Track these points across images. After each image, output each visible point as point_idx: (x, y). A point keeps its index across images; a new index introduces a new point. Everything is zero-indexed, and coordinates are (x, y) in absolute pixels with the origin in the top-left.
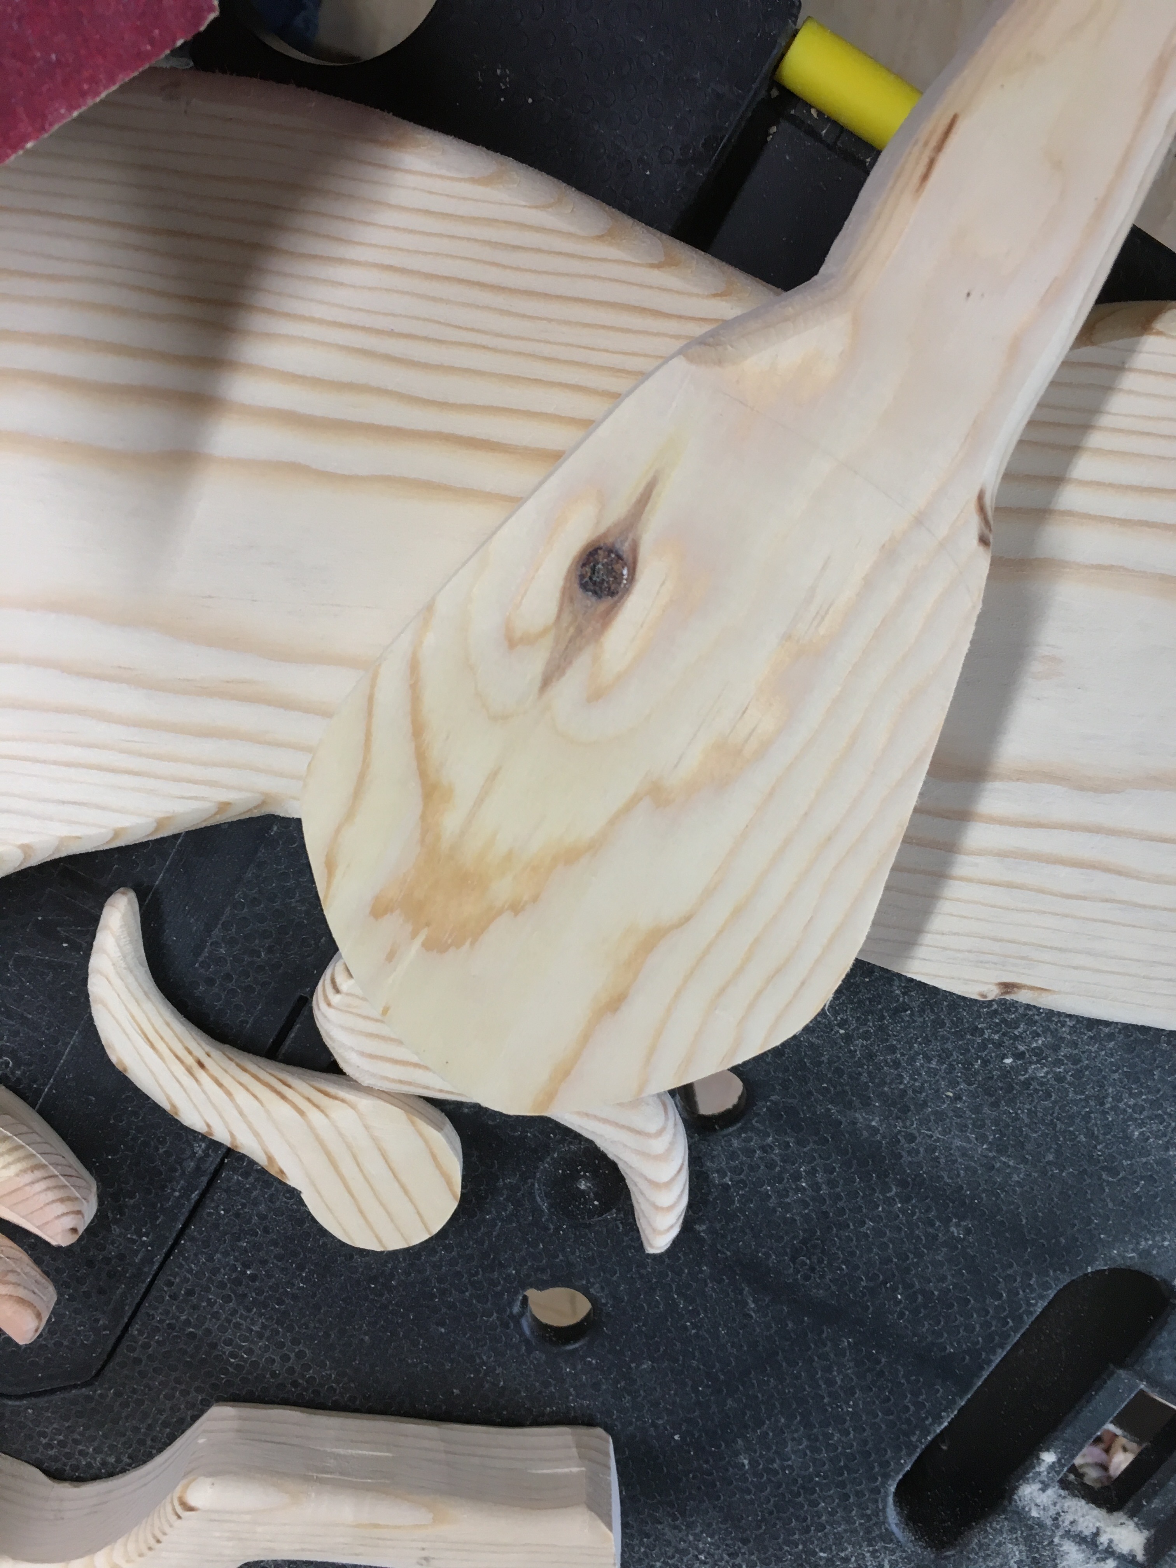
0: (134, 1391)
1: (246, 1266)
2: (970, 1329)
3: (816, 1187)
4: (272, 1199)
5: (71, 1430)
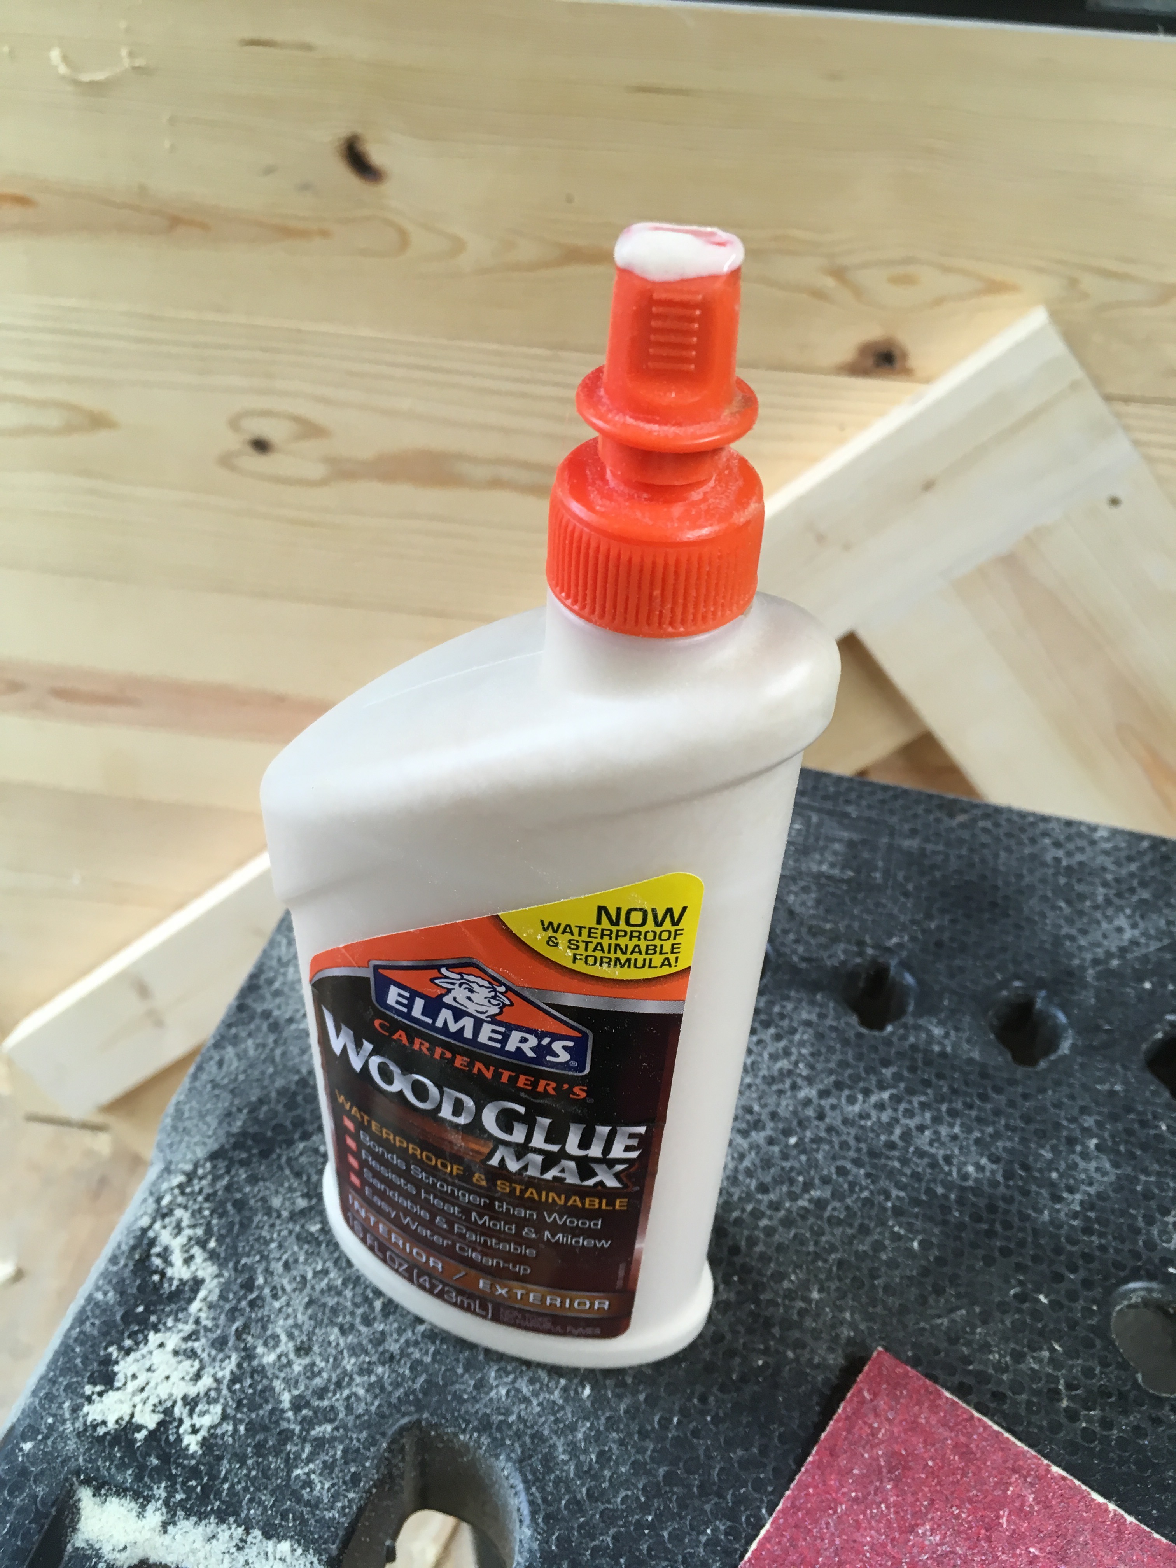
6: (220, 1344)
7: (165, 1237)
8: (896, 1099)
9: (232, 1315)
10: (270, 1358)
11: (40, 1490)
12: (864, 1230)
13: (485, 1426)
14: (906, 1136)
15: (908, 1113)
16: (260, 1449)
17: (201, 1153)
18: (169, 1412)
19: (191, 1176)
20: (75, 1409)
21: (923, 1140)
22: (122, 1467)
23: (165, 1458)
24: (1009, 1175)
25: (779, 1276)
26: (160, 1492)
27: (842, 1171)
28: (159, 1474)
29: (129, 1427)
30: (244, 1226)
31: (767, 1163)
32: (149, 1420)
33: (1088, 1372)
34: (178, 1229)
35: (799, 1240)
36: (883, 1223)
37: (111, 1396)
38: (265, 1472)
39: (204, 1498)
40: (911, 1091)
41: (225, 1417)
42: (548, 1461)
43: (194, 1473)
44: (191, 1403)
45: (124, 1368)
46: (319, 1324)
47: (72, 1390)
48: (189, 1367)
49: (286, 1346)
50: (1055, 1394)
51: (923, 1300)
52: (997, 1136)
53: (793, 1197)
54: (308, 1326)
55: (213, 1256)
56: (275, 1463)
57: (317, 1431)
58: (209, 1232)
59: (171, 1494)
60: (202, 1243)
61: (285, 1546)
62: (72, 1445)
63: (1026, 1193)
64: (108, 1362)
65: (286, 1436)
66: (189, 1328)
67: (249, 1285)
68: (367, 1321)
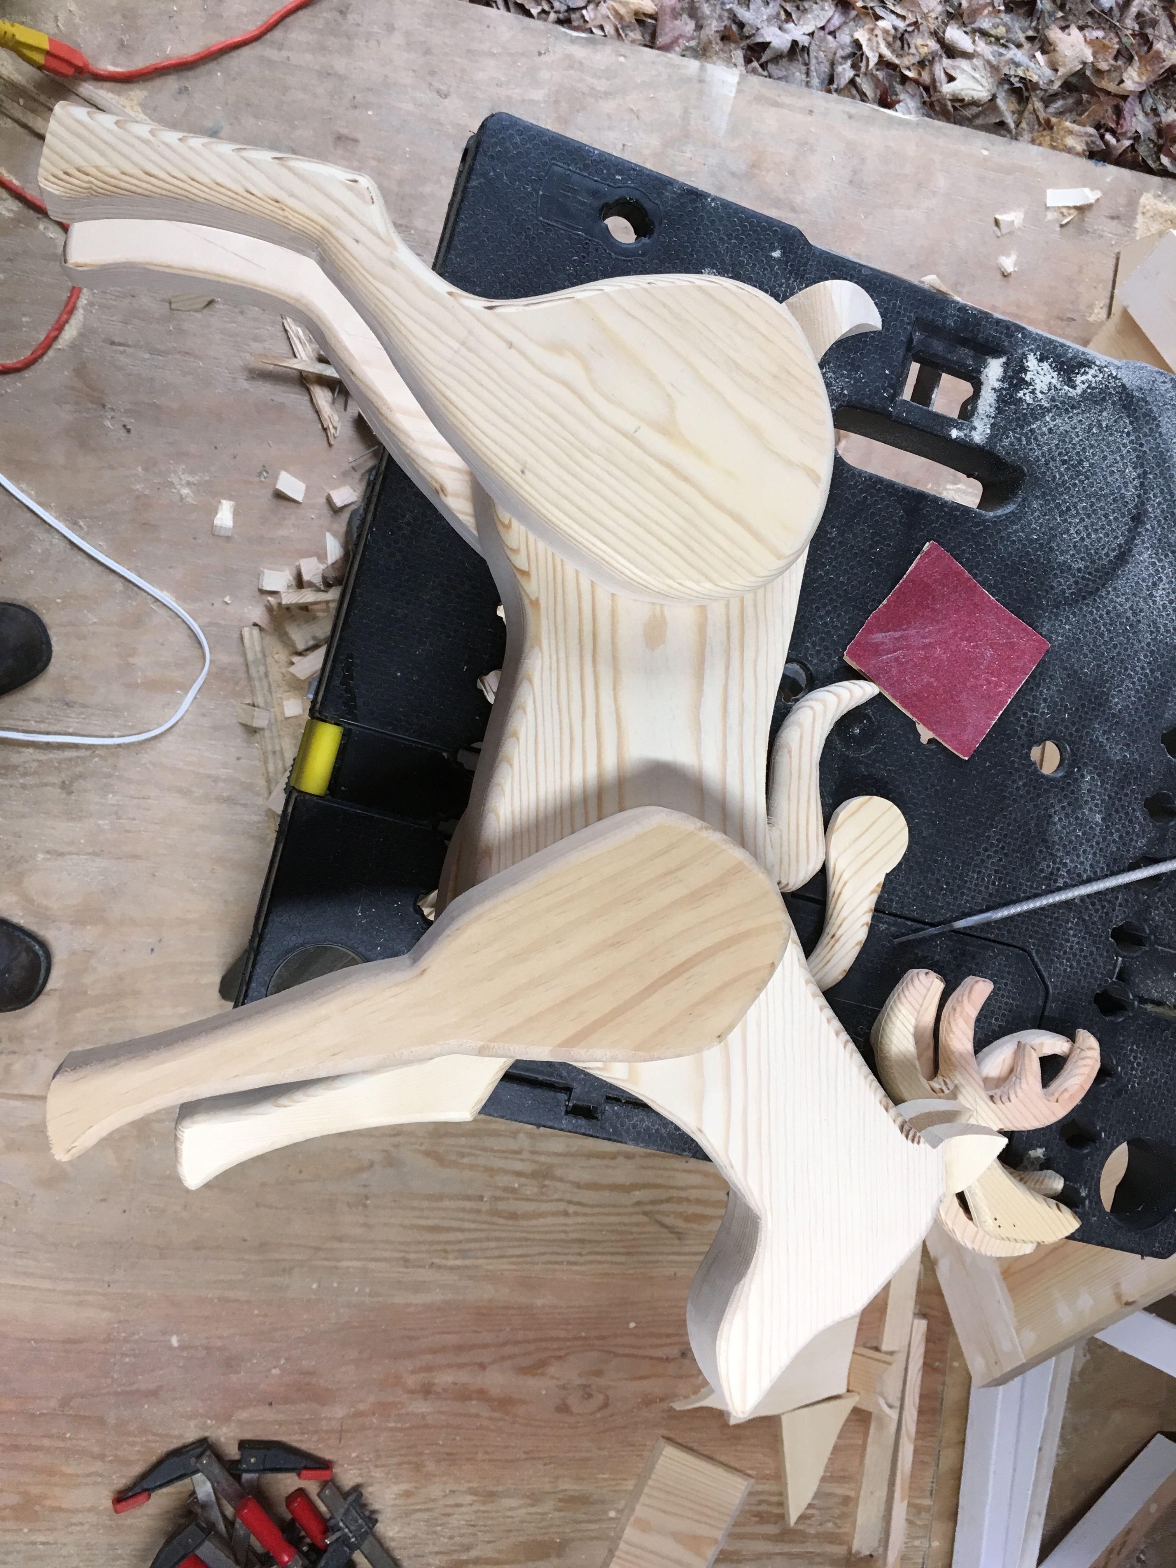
0: (1027, 929)
1: (942, 889)
2: (888, 506)
3: (828, 613)
4: (902, 885)
5: (1058, 957)
6: (1053, 399)
7: (1092, 372)
8: (1146, 675)
9: (1063, 403)
11: (1006, 344)
12: (1092, 651)
13: (1024, 500)
14: (1130, 676)
15: (1140, 680)
17: (1125, 381)
18: (1031, 384)
19: (1115, 378)
20: (1031, 350)
21: (1127, 683)
22: (1013, 371)
23: (1016, 385)
24: (1114, 715)
25: (1074, 614)
26: (1006, 386)
27: (1115, 646)
28: (1011, 384)
29: (1025, 370)
30: (1096, 403)
31: (1118, 616)
32: (1028, 378)
33: (1039, 725)
34: (1095, 376)
35: (1088, 625)
36: (1094, 659)
37: (1036, 362)
38: (1011, 422)
39: (1004, 401)
40: (1150, 683)
41: (1028, 405)
42: (1013, 523)
43: (1011, 397)
44: (1033, 392)
46: (1059, 436)
47: (1038, 347)
48: (1045, 390)
49: (1052, 424)
50: (1032, 711)
51: (1065, 669)
52: (1130, 715)
53: (1105, 624)
54: (1059, 432)
55: (1084, 391)
56: (1014, 424)
57: (1023, 439)
58: (1094, 388)
59: (1005, 389)
60: (1089, 387)
61: (989, 431)
62: (1020, 351)
63: (1107, 720)
64: (1047, 358)
65: (1022, 428)
66: (1059, 387)
67: (1073, 407)
68: (1060, 454)
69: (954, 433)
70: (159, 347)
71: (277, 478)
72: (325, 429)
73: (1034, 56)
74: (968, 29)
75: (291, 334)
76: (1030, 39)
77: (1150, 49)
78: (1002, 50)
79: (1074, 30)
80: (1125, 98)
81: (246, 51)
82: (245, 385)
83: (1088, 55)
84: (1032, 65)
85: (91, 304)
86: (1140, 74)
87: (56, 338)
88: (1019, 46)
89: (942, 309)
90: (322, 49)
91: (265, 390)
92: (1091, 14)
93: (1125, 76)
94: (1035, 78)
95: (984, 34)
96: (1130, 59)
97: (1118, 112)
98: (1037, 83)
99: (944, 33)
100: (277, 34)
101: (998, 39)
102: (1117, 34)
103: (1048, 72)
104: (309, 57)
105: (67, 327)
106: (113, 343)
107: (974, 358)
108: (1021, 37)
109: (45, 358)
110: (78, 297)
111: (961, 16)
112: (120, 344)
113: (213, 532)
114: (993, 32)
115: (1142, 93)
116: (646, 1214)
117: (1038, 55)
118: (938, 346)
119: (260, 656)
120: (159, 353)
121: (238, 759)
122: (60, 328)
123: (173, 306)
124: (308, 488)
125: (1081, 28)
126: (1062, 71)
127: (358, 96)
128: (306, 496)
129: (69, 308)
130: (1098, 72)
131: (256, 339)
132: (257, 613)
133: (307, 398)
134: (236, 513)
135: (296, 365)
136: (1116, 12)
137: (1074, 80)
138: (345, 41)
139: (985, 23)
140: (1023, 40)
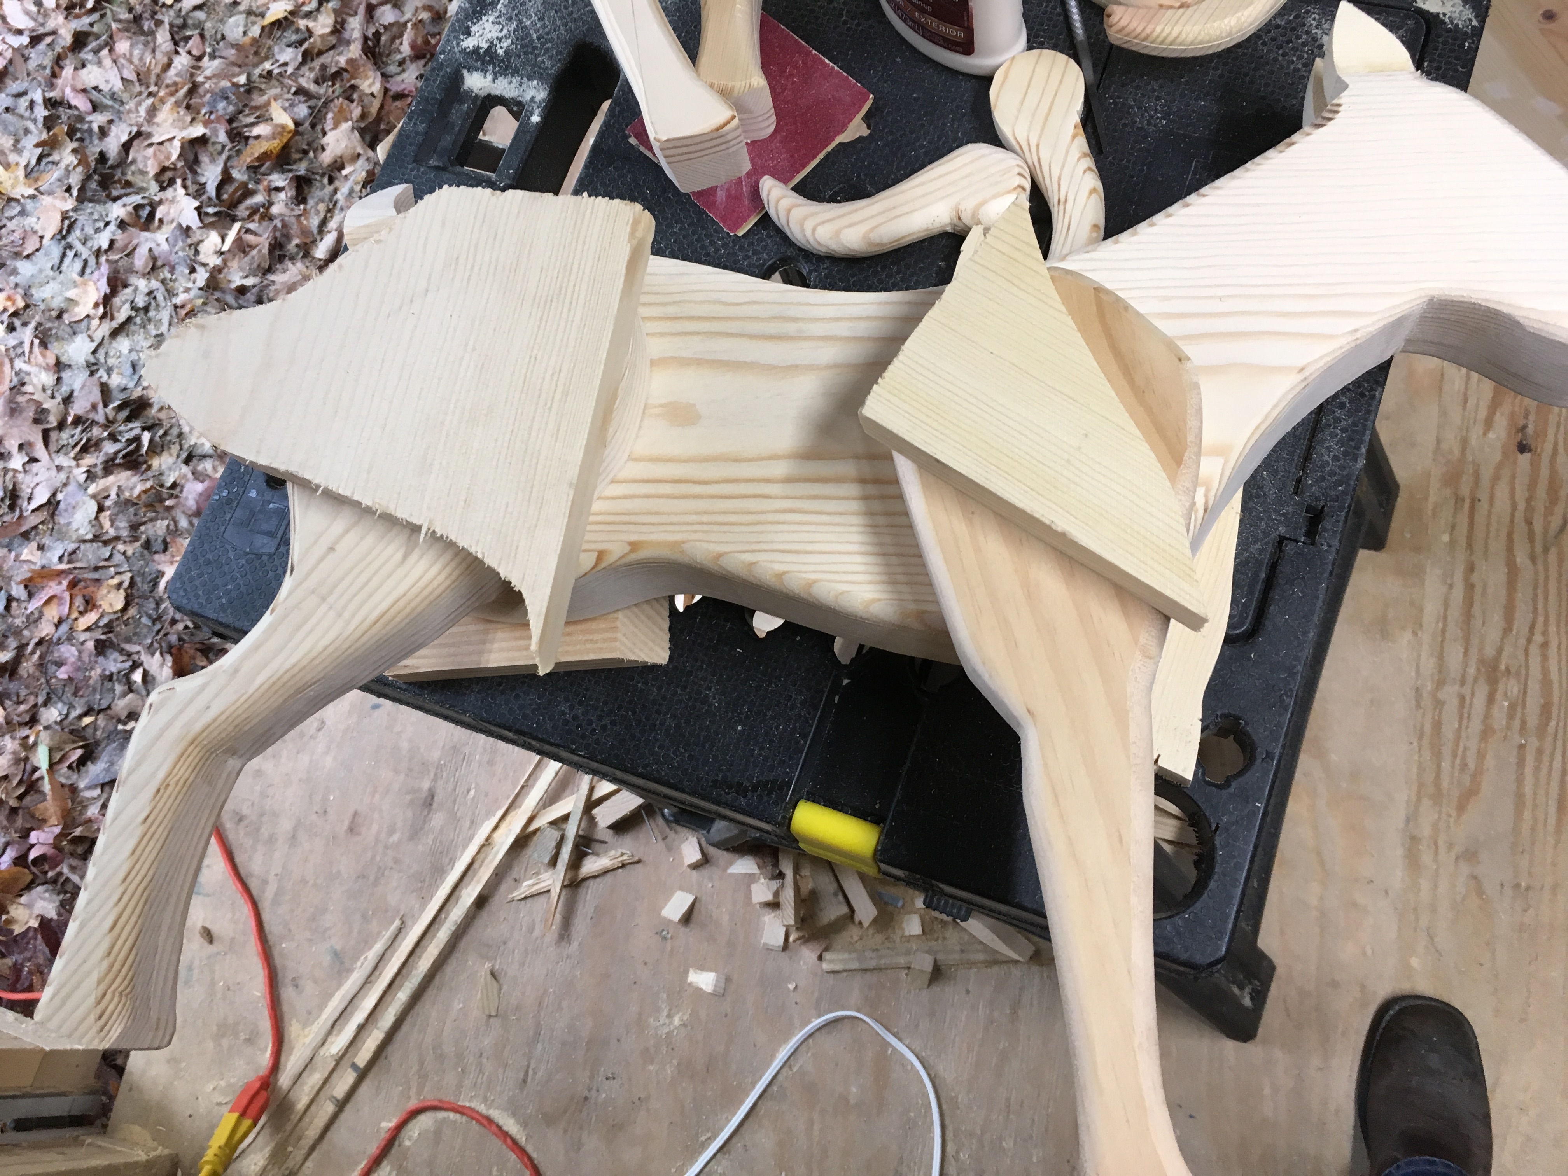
6: (510, 19)
9: (514, 8)
10: (528, 23)
11: (450, 70)
16: (525, 53)
18: (492, 43)
20: (458, 44)
22: (476, 61)
23: (492, 58)
26: (491, 68)
28: (489, 63)
29: (477, 49)
32: (485, 45)
37: (470, 39)
38: (528, 60)
39: (506, 68)
41: (512, 43)
43: (503, 61)
44: (500, 39)
45: (474, 29)
46: (547, 9)
47: (457, 38)
48: (498, 27)
49: (534, 18)
54: (543, 10)
56: (531, 57)
57: (547, 46)
59: (494, 68)
61: (535, 82)
62: (458, 55)
64: (468, 27)
65: (535, 48)
66: (497, 14)
68: (566, 8)
69: (535, 119)
70: (531, 1033)
71: (670, 921)
72: (623, 866)
73: (346, 176)
74: (318, 238)
75: (527, 893)
76: (331, 181)
77: (346, 70)
78: (339, 206)
79: (326, 140)
80: (386, 90)
81: (266, 916)
82: (575, 945)
83: (346, 126)
84: (352, 178)
85: (485, 1100)
86: (367, 77)
87: (514, 1142)
88: (336, 191)
89: (408, 137)
90: (271, 840)
91: (581, 925)
92: (313, 126)
93: (368, 91)
94: (364, 174)
95: (324, 222)
96: (354, 88)
97: (400, 96)
98: (368, 172)
99: (320, 260)
100: (253, 885)
101: (329, 210)
102: (332, 101)
103: (361, 162)
104: (277, 855)
105: (505, 1128)
106: (525, 1081)
107: (462, 101)
108: (329, 189)
109: (534, 1155)
110: (478, 1112)
111: (306, 244)
112: (527, 1073)
113: (719, 995)
114: (322, 215)
115: (383, 75)
116: (1546, 550)
117: (344, 172)
118: (447, 140)
119: (854, 955)
120: (538, 1034)
121: (968, 992)
122: (504, 1135)
123: (494, 1014)
124: (681, 889)
125: (324, 134)
126: (360, 150)
127: (315, 809)
128: (689, 891)
129: (485, 1122)
130: (363, 116)
131: (531, 930)
132: (808, 955)
133: (591, 883)
134: (702, 968)
135: (556, 890)
136: (312, 103)
137: (368, 138)
138: (265, 819)
139: (315, 222)
140: (332, 188)
